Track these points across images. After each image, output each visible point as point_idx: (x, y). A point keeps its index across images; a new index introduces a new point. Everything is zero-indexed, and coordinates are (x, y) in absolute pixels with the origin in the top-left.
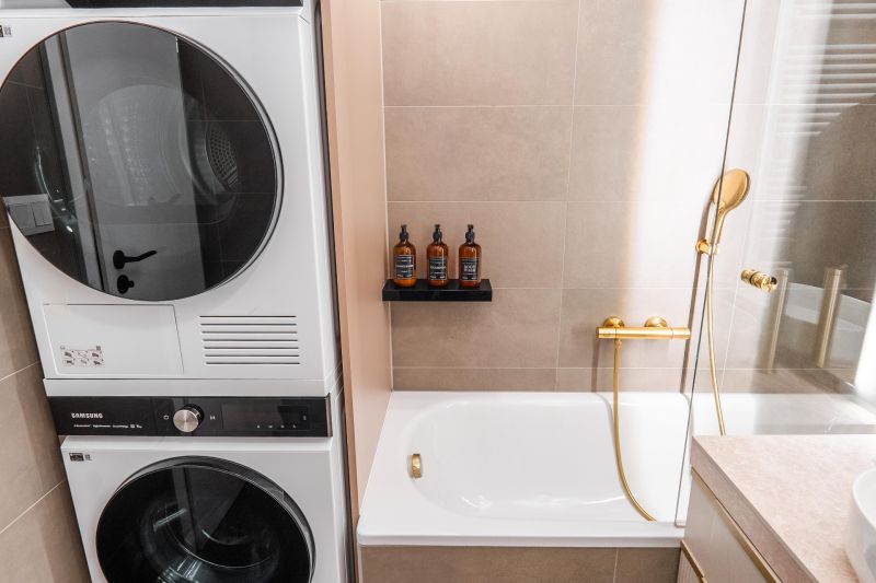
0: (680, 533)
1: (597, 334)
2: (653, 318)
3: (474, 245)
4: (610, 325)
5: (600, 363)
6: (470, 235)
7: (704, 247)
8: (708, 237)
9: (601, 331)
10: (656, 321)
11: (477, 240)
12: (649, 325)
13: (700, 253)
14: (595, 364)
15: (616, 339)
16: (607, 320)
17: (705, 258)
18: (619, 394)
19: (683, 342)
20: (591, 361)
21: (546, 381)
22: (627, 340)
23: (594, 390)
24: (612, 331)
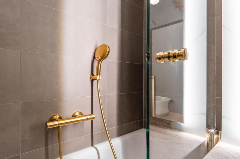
1: (47, 126)
2: (76, 113)
4: (54, 120)
5: (49, 143)
7: (93, 78)
8: (95, 73)
9: (49, 124)
10: (77, 114)
12: (74, 116)
13: (92, 81)
14: (47, 145)
15: (58, 127)
16: (52, 117)
17: (95, 82)
19: (90, 121)
20: (44, 143)
22: (64, 126)
24: (56, 123)
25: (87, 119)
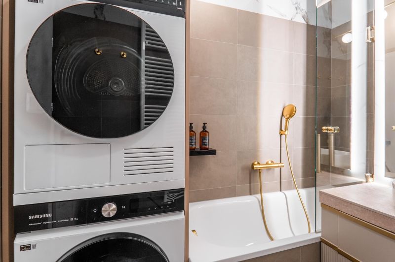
0: (320, 235)
2: (269, 161)
3: (206, 131)
6: (204, 127)
7: (282, 132)
8: (283, 129)
9: (255, 167)
11: (207, 130)
13: (281, 135)
14: (250, 183)
15: (259, 169)
18: (263, 194)
20: (249, 181)
21: (232, 193)
23: (251, 194)
25: (278, 167)
